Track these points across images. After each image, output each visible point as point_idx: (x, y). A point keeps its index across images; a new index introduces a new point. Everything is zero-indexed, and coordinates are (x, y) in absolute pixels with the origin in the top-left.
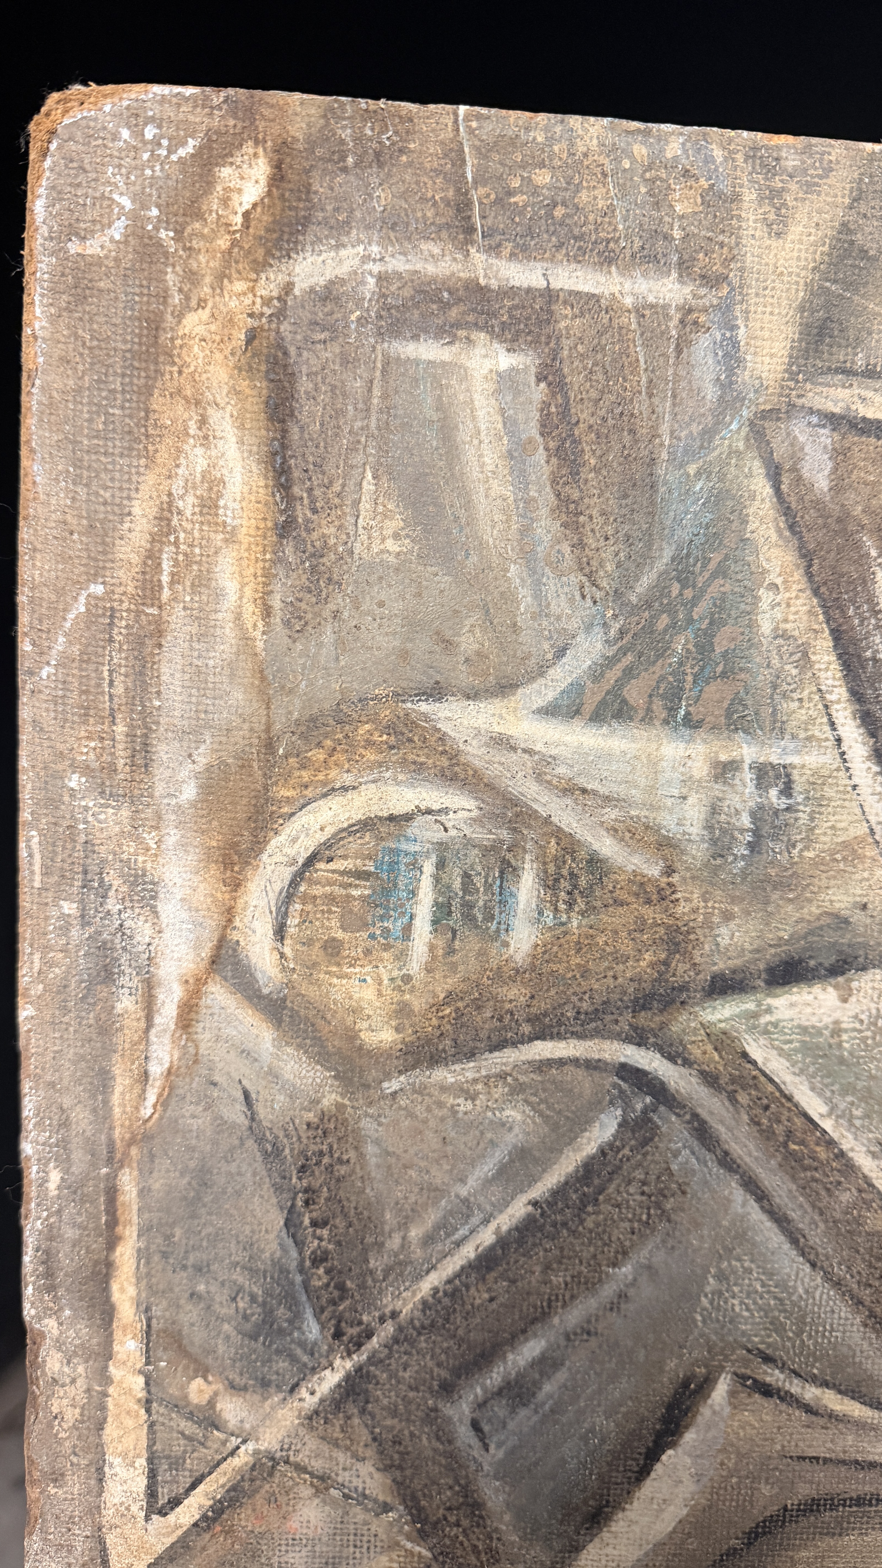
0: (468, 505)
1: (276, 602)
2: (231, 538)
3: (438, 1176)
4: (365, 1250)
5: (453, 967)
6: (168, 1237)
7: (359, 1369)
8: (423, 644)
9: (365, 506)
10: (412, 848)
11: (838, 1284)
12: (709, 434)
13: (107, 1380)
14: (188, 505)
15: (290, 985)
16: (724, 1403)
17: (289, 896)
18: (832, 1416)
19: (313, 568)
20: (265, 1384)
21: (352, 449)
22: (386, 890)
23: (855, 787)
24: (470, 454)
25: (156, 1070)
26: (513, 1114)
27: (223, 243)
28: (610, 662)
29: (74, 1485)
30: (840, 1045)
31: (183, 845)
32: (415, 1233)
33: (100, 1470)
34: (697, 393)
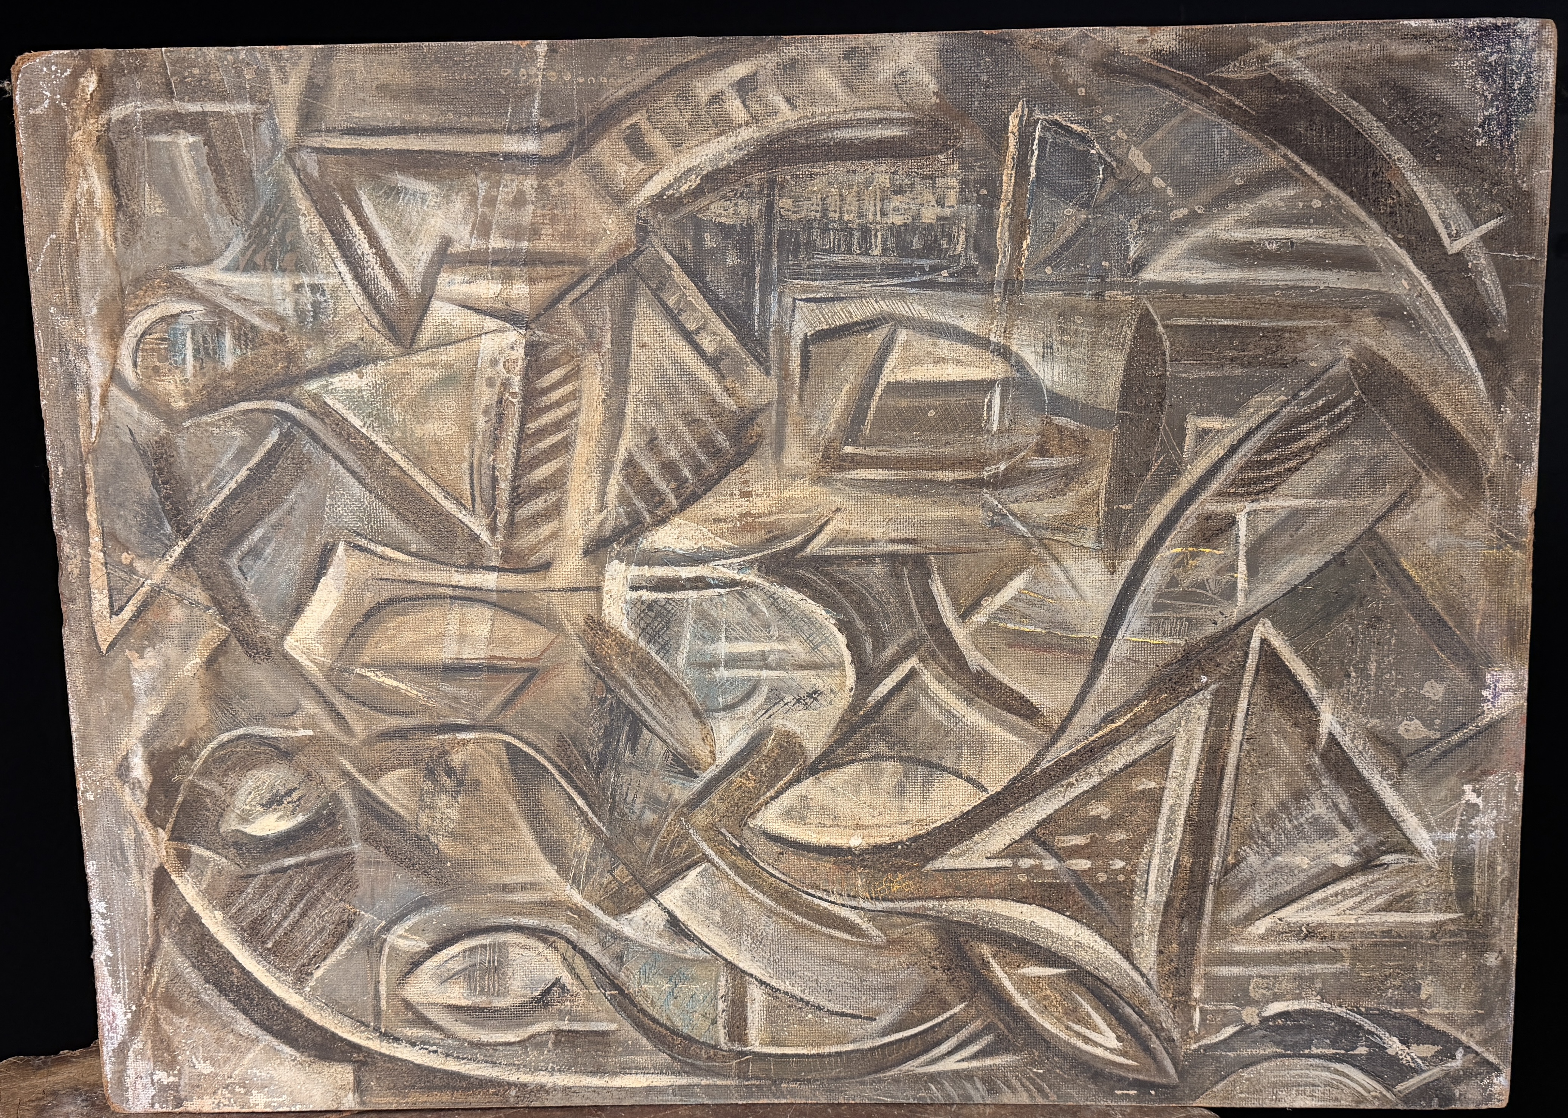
0: (185, 193)
1: (119, 235)
2: (100, 213)
3: (209, 460)
4: (185, 494)
5: (204, 375)
6: (107, 492)
7: (189, 545)
8: (175, 247)
9: (147, 196)
10: (182, 327)
11: (382, 499)
12: (270, 159)
13: (89, 555)
14: (83, 202)
15: (141, 385)
16: (343, 554)
17: (136, 350)
18: (390, 559)
19: (131, 222)
20: (152, 554)
21: (140, 176)
22: (174, 345)
23: (350, 292)
24: (183, 174)
25: (94, 422)
26: (236, 433)
27: (84, 106)
28: (246, 249)
29: (80, 603)
30: (362, 397)
31: (94, 332)
32: (204, 485)
33: (89, 596)
34: (263, 144)
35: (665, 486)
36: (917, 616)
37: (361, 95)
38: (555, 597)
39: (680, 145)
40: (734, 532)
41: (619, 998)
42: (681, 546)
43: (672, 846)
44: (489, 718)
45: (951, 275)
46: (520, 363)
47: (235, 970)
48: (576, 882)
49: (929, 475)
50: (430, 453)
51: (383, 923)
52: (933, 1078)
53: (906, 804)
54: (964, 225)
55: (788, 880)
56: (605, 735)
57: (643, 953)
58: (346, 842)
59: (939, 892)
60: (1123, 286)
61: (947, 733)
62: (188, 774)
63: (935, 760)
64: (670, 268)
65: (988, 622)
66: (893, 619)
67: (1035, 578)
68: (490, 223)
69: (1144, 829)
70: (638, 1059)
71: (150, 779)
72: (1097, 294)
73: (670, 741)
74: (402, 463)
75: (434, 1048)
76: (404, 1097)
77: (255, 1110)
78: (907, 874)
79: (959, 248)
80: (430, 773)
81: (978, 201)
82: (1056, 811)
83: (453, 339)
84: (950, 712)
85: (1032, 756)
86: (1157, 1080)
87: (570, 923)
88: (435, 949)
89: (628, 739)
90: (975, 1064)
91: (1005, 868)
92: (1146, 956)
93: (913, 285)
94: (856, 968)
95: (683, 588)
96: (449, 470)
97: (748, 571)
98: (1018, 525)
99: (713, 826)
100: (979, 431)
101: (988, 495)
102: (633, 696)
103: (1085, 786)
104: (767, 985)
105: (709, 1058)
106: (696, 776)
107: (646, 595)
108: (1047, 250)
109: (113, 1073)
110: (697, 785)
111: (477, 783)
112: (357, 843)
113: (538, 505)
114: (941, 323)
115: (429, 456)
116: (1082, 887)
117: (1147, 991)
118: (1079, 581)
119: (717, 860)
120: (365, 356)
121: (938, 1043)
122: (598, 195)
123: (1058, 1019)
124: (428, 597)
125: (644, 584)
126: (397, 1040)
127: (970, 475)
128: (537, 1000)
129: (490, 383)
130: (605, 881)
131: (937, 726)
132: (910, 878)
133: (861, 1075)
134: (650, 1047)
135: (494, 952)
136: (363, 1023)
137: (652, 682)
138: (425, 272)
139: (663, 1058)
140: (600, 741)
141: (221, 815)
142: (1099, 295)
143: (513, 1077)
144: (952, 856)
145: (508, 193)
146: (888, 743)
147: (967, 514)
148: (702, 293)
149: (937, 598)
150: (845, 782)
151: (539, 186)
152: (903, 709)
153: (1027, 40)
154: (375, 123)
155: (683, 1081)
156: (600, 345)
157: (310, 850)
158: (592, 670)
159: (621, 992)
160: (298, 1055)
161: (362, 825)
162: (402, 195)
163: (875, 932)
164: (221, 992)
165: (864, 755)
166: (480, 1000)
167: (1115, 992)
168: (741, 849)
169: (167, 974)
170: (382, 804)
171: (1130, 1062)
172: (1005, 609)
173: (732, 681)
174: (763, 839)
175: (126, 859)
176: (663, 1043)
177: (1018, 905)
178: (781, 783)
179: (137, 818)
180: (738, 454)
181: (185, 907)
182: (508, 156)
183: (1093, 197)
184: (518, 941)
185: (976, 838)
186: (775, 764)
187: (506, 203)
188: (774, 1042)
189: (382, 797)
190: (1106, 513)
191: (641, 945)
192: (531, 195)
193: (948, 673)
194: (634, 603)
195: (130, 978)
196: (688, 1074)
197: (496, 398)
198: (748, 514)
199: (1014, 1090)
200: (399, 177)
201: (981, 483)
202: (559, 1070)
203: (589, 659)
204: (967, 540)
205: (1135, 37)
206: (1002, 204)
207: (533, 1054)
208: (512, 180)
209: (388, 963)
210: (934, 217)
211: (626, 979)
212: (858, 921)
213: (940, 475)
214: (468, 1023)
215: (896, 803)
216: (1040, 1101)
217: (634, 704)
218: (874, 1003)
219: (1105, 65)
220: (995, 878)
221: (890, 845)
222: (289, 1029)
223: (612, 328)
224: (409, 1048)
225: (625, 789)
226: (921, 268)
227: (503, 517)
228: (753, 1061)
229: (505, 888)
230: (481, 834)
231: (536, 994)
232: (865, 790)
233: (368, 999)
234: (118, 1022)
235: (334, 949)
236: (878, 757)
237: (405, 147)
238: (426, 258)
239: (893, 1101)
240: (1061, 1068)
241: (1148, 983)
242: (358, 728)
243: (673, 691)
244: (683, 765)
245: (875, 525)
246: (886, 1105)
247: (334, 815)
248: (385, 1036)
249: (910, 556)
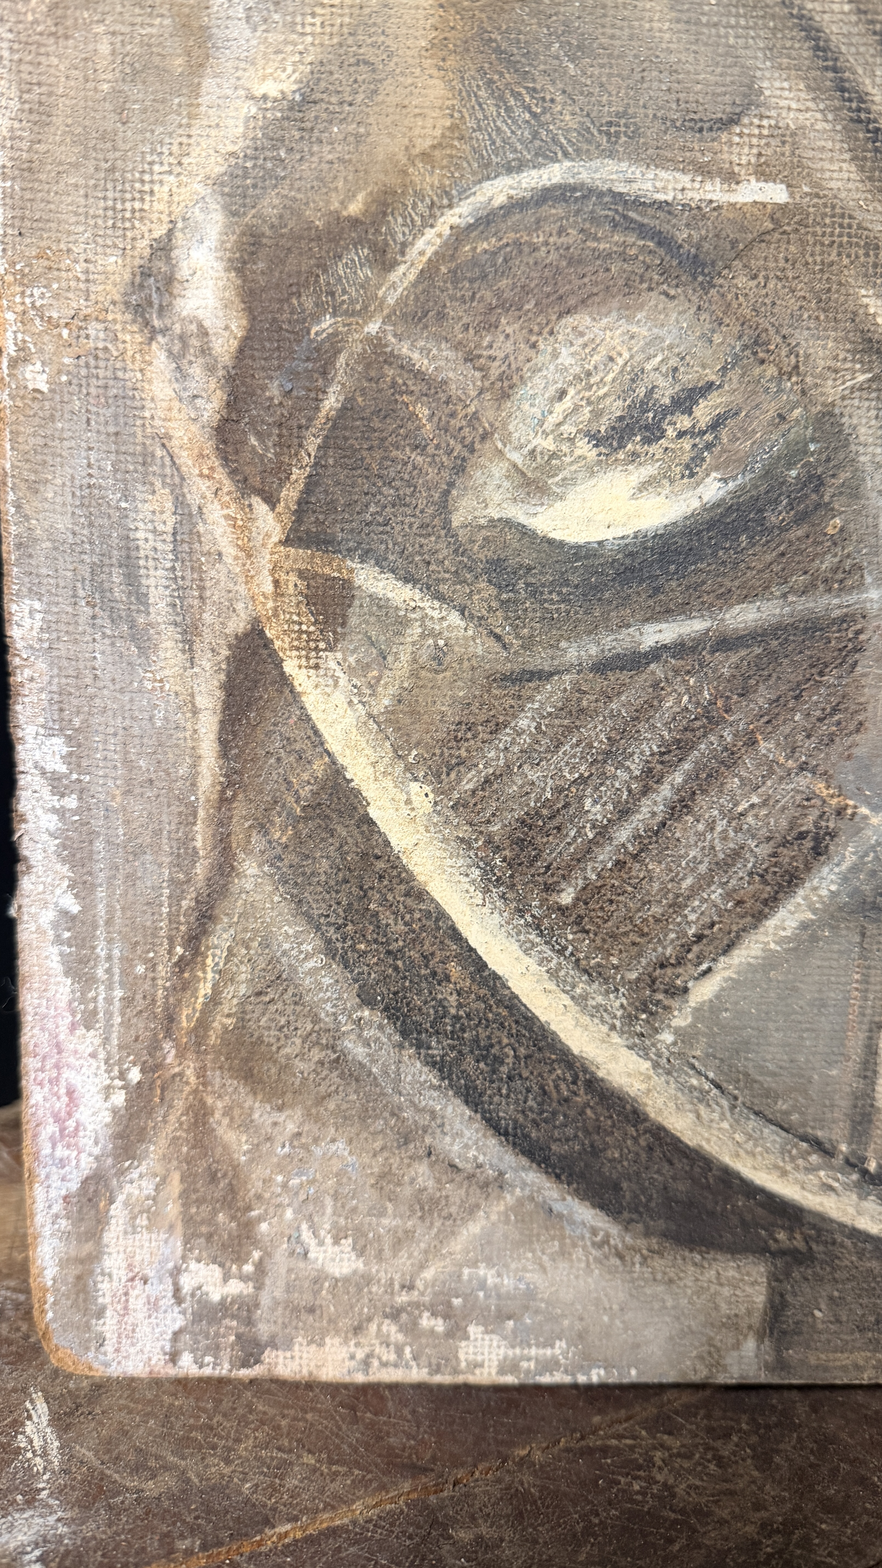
47: (454, 969)
62: (365, 314)
71: (238, 326)
77: (472, 1379)
109: (63, 1264)
141: (460, 468)
157: (726, 598)
160: (614, 1230)
164: (404, 1034)
169: (244, 973)
175: (142, 598)
179: (185, 459)
181: (319, 767)
195: (129, 981)
222: (595, 1152)
234: (83, 1114)
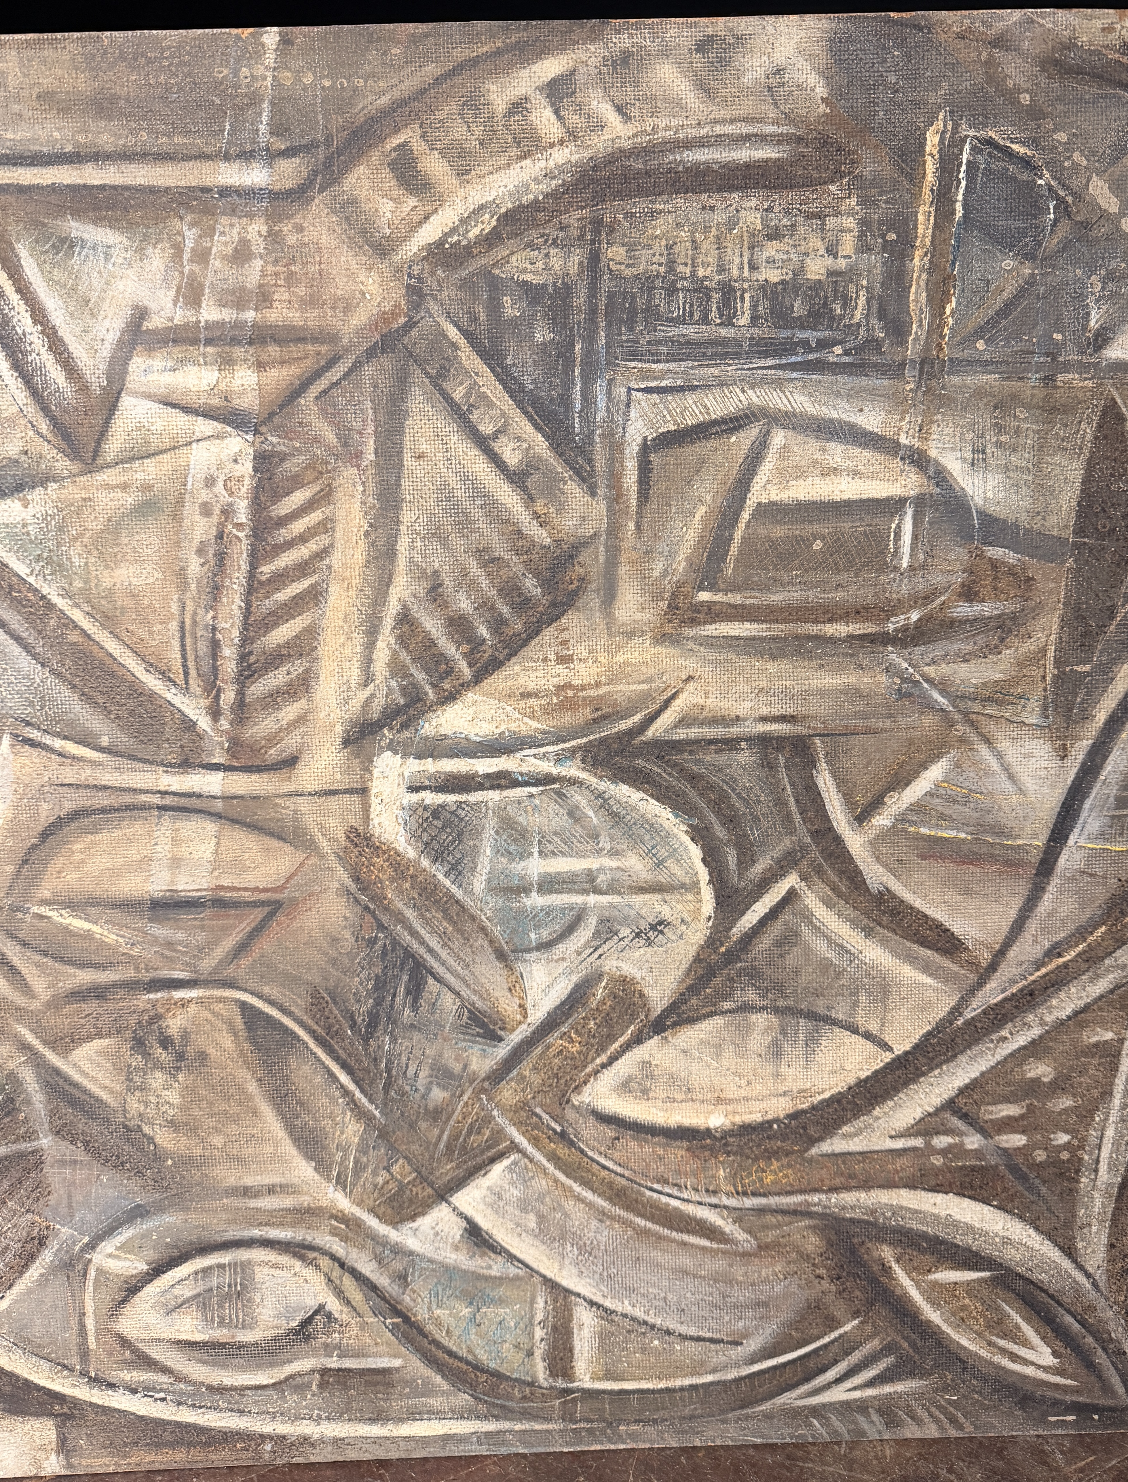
11: (59, 675)
16: (9, 752)
18: (74, 757)
23: (6, 386)
30: (28, 534)
35: (453, 649)
36: (797, 818)
37: (16, 108)
38: (304, 804)
39: (467, 172)
40: (548, 711)
41: (404, 1327)
42: (477, 731)
43: (469, 1133)
44: (216, 970)
45: (847, 353)
46: (247, 481)
48: (341, 1182)
49: (814, 629)
50: (123, 610)
51: (86, 1239)
52: (816, 1411)
53: (784, 1069)
54: (865, 283)
55: (627, 1173)
56: (376, 988)
57: (433, 1270)
58: (30, 1135)
59: (827, 1182)
60: (1082, 368)
61: (838, 975)
63: (822, 1011)
64: (455, 346)
65: (894, 826)
66: (764, 824)
67: (957, 765)
68: (201, 286)
69: (1095, 1093)
70: (431, 1401)
72: (1046, 378)
73: (465, 992)
74: (86, 624)
75: (162, 1395)
76: (125, 1457)
78: (785, 1161)
79: (858, 315)
80: (139, 1044)
81: (884, 249)
82: (983, 1074)
83: (153, 448)
84: (842, 947)
85: (953, 1003)
86: (1102, 1402)
87: (336, 1235)
88: (157, 1271)
89: (408, 992)
90: (870, 1392)
91: (914, 1149)
92: (1093, 1252)
93: (793, 367)
94: (716, 1281)
95: (481, 787)
96: (151, 633)
97: (569, 763)
98: (936, 695)
99: (524, 1105)
100: (883, 568)
101: (894, 656)
102: (414, 934)
103: (1021, 1040)
104: (599, 1306)
105: (524, 1398)
106: (501, 1039)
107: (431, 798)
108: (979, 317)
110: (502, 1051)
111: (202, 1056)
112: (46, 1136)
113: (277, 678)
114: (832, 421)
115: (122, 613)
116: (1014, 1169)
117: (1093, 1294)
118: (1017, 769)
119: (530, 1149)
120: (29, 476)
121: (823, 1370)
122: (352, 244)
123: (979, 1334)
124: (128, 808)
125: (427, 783)
126: (111, 1386)
127: (870, 628)
128: (296, 1332)
129: (206, 510)
130: (380, 1180)
131: (825, 966)
132: (789, 1166)
133: (722, 1412)
134: (445, 1386)
135: (236, 1273)
136: (65, 1367)
137: (440, 915)
138: (112, 357)
139: (464, 1399)
140: (369, 995)
142: (1048, 380)
143: (267, 1428)
144: (845, 1136)
145: (226, 244)
146: (759, 988)
147: (865, 680)
148: (501, 381)
149: (825, 795)
150: (702, 1042)
151: (270, 233)
152: (779, 943)
153: (950, 26)
154: (37, 148)
155: (491, 1426)
156: (359, 455)
158: (357, 901)
159: (406, 1319)
161: (52, 1113)
162: (77, 249)
163: (741, 1236)
165: (727, 1005)
166: (220, 1334)
167: (1052, 1297)
168: (563, 1135)
170: (76, 1085)
171: (1069, 1382)
172: (918, 808)
173: (548, 911)
174: (592, 1120)
176: (464, 1382)
177: (930, 1194)
178: (616, 1045)
180: (554, 604)
182: (225, 192)
183: (1040, 245)
184: (266, 1259)
185: (877, 1111)
186: (607, 1020)
187: (224, 258)
188: (609, 1376)
189: (77, 1077)
190: (1056, 678)
191: (431, 1261)
192: (258, 246)
193: (839, 895)
194: (413, 809)
196: (497, 1418)
197: (214, 531)
198: (568, 686)
199: (919, 1422)
200: (73, 224)
201: (884, 639)
202: (328, 1418)
203: (353, 887)
204: (864, 716)
205: (1099, 24)
206: (918, 253)
207: (292, 1400)
208: (232, 225)
209: (95, 1290)
210: (823, 271)
211: (412, 1304)
212: (719, 1222)
213: (829, 629)
214: (204, 1362)
215: (770, 1069)
216: (953, 1433)
217: (415, 946)
218: (741, 1324)
219: (1056, 63)
220: (901, 1162)
221: (762, 1124)
223: (376, 431)
224: (129, 1396)
225: (404, 1059)
226: (805, 343)
227: (229, 696)
228: (582, 1399)
229: (246, 1192)
230: (211, 1122)
231: (294, 1324)
232: (729, 1052)
233: (71, 1336)
235: (21, 1273)
236: (746, 1008)
237: (80, 181)
238: (112, 337)
239: (765, 1441)
240: (980, 1393)
241: (1095, 1284)
242: (39, 985)
243: (469, 926)
244: (483, 1025)
245: (741, 697)
246: (755, 1446)
247: (12, 1100)
248: (96, 1381)
249: (787, 738)
